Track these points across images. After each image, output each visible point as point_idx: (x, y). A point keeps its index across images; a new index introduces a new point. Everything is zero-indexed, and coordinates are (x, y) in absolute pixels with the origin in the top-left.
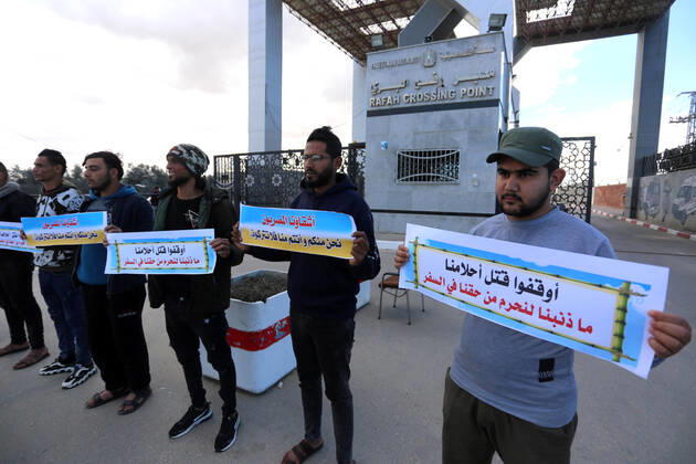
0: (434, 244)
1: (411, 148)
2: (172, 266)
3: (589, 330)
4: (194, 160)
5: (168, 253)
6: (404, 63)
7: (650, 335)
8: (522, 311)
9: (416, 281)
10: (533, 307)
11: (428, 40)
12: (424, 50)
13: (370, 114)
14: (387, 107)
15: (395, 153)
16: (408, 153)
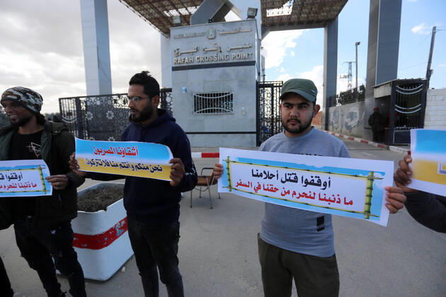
0: (242, 160)
1: (202, 92)
2: (11, 190)
3: (351, 203)
4: (32, 100)
5: (6, 180)
6: (195, 35)
7: (386, 202)
8: (308, 197)
9: (230, 186)
10: (314, 194)
11: (210, 21)
12: (208, 27)
13: (174, 69)
14: (185, 65)
15: (192, 95)
16: (200, 95)
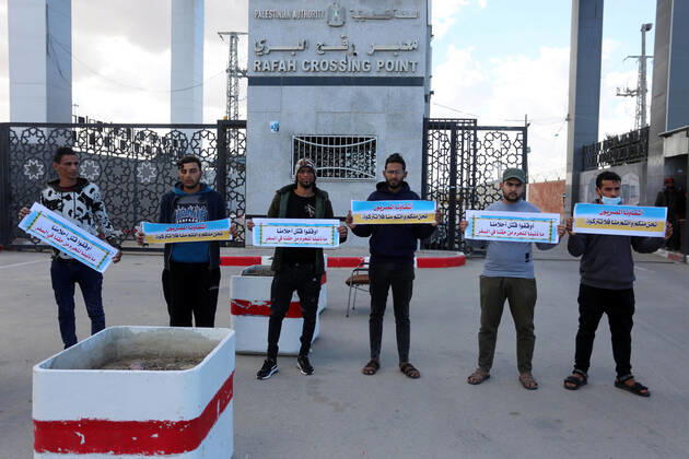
0: (483, 217)
1: (312, 132)
2: (306, 241)
5: (304, 234)
6: (302, 17)
8: (522, 235)
9: (473, 234)
10: (526, 232)
12: (330, 3)
13: (254, 81)
15: (290, 137)
16: (308, 139)
